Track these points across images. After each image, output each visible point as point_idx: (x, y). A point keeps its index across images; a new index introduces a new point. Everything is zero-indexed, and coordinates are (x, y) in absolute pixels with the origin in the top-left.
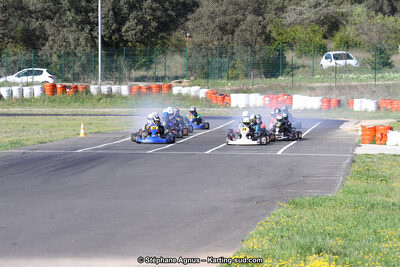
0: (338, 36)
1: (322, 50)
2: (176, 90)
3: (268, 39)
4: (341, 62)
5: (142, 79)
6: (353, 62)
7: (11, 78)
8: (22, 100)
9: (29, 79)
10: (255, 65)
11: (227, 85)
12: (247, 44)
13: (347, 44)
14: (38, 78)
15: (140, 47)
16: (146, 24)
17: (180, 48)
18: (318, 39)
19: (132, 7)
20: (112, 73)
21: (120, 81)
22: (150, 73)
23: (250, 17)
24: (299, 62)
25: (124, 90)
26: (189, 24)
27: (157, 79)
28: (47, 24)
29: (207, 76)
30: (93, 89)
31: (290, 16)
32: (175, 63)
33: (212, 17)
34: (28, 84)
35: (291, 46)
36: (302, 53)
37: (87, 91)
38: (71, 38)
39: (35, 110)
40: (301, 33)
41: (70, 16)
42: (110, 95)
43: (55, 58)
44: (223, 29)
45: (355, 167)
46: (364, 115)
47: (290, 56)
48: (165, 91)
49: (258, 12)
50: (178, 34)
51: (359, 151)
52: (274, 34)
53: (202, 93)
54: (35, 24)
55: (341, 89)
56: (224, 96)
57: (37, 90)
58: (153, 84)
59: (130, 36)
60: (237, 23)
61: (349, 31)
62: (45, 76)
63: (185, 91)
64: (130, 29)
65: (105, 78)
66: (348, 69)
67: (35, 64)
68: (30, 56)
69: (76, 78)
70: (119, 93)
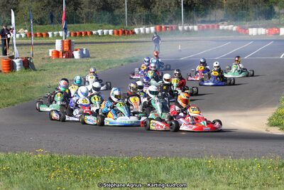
2: (221, 27)
3: (266, 1)
5: (203, 22)
10: (260, 14)
11: (247, 24)
12: (255, 3)
15: (201, 6)
17: (221, 7)
20: (189, 20)
21: (193, 23)
22: (207, 19)
25: (196, 28)
27: (212, 22)
29: (236, 20)
30: (180, 28)
32: (219, 13)
35: (276, 4)
36: (282, 7)
37: (177, 29)
38: (167, 3)
42: (188, 31)
43: (159, 13)
47: (276, 9)
48: (216, 28)
53: (235, 28)
56: (246, 30)
57: (152, 29)
58: (210, 25)
63: (226, 27)
65: (185, 22)
68: (148, 12)
69: (171, 22)
70: (193, 29)
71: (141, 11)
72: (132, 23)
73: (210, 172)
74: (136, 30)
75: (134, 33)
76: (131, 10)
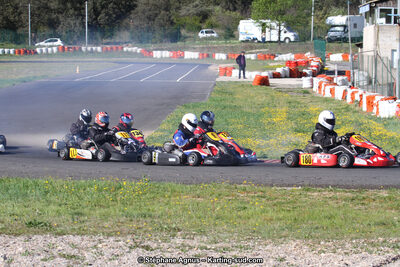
0: (207, 21)
1: (200, 29)
2: (125, 49)
3: (172, 23)
4: (209, 35)
5: (108, 44)
6: (215, 35)
7: (42, 43)
8: (47, 54)
9: (51, 44)
10: (166, 36)
11: (152, 47)
12: (161, 26)
13: (212, 26)
14: (55, 43)
15: (107, 27)
16: (110, 15)
17: (127, 28)
18: (197, 23)
19: (103, 7)
20: (93, 41)
21: (97, 45)
22: (112, 41)
23: (163, 12)
24: (188, 35)
25: (99, 49)
26: (132, 16)
27: (117, 44)
28: (60, 16)
29: (141, 42)
30: (83, 48)
31: (183, 12)
32: (125, 35)
33: (143, 12)
34: (51, 46)
35: (183, 27)
36: (189, 30)
37: (80, 49)
38: (72, 23)
39: (54, 60)
40: (189, 21)
41: (71, 11)
42: (92, 51)
43: (64, 33)
44: (149, 18)
45: (216, 87)
46: (220, 61)
47: (183, 32)
48: (120, 50)
49: (167, 9)
50: (126, 21)
51: (218, 80)
52: (175, 21)
53: (139, 51)
54: (54, 16)
55: (209, 48)
56: (150, 52)
57: (55, 49)
58: (114, 46)
59: (102, 22)
60: (156, 15)
61: (213, 19)
62: (59, 42)
63: (130, 49)
64: (102, 18)
65: (89, 43)
66: (212, 38)
67: (54, 36)
68: (52, 32)
69: (75, 43)
70: (96, 51)
71: (47, 30)
72: (34, 40)
73: (47, 192)
74: (38, 50)
75: (36, 53)
76: (35, 30)
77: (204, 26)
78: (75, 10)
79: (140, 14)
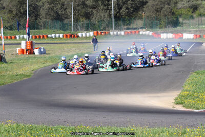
0: (197, 12)
1: (192, 17)
2: (141, 33)
3: (173, 14)
5: (128, 29)
8: (86, 37)
10: (169, 23)
11: (160, 31)
12: (165, 16)
13: (201, 15)
15: (127, 18)
16: (129, 9)
17: (141, 18)
18: (190, 13)
19: (124, 3)
20: (117, 27)
21: (121, 30)
22: (131, 27)
23: (166, 6)
24: (184, 22)
25: (123, 33)
26: (145, 9)
27: (136, 29)
28: (94, 11)
29: (151, 27)
30: (111, 33)
31: (180, 5)
32: (140, 23)
33: (153, 6)
35: (180, 16)
36: (185, 19)
37: (109, 33)
38: (102, 15)
40: (184, 11)
41: (102, 7)
42: (117, 35)
43: (96, 22)
44: (157, 11)
47: (181, 20)
48: (137, 33)
49: (169, 4)
50: (140, 13)
53: (151, 33)
54: (89, 10)
55: (200, 31)
56: (159, 34)
58: (133, 31)
59: (123, 14)
60: (162, 8)
61: (201, 10)
63: (144, 33)
64: (123, 11)
65: (115, 29)
69: (105, 29)
70: (121, 34)
71: (83, 21)
72: (77, 29)
74: (80, 35)
75: (78, 36)
76: (76, 20)
77: (195, 15)
78: (105, 5)
79: (150, 8)
